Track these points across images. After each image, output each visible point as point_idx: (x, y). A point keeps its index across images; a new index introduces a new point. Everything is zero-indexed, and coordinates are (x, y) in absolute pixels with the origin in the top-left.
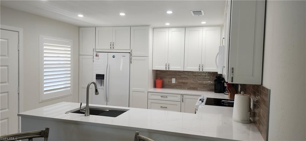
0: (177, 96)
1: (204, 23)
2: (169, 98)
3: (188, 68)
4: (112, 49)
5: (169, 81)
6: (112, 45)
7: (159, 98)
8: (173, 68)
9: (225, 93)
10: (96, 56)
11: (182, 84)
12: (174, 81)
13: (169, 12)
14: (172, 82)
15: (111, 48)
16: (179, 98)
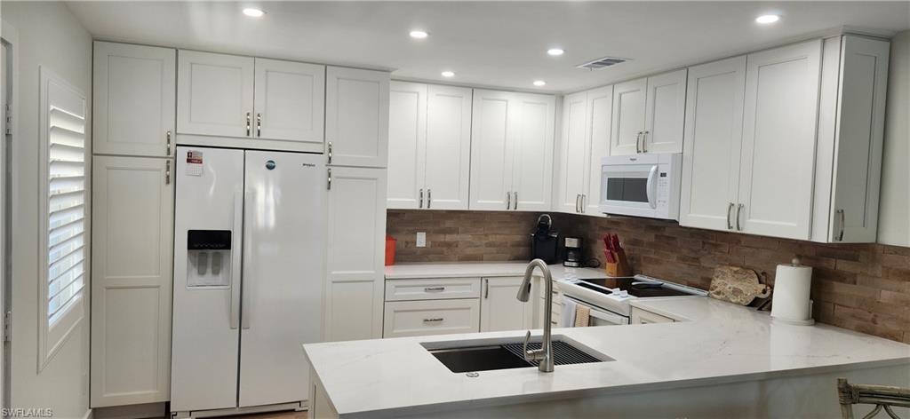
0: (470, 284)
1: (539, 84)
2: (448, 292)
3: (479, 202)
4: (251, 136)
5: (407, 243)
6: (254, 124)
7: (420, 293)
8: (440, 203)
9: (567, 263)
10: (189, 161)
11: (445, 249)
12: (421, 240)
13: (556, 52)
14: (416, 243)
15: (248, 134)
16: (475, 289)
